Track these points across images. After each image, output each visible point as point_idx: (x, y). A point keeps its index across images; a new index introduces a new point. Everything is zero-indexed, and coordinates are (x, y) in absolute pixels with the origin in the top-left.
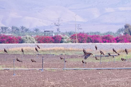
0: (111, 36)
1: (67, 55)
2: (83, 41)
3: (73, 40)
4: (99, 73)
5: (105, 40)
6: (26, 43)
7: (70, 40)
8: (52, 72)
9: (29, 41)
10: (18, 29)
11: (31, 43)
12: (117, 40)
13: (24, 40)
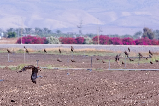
0: (131, 39)
1: (100, 56)
2: (104, 43)
3: (95, 42)
4: (147, 74)
5: (125, 42)
6: (51, 43)
7: (92, 41)
8: (102, 72)
9: (53, 42)
10: (40, 31)
11: (55, 44)
12: (137, 43)
13: (49, 41)
